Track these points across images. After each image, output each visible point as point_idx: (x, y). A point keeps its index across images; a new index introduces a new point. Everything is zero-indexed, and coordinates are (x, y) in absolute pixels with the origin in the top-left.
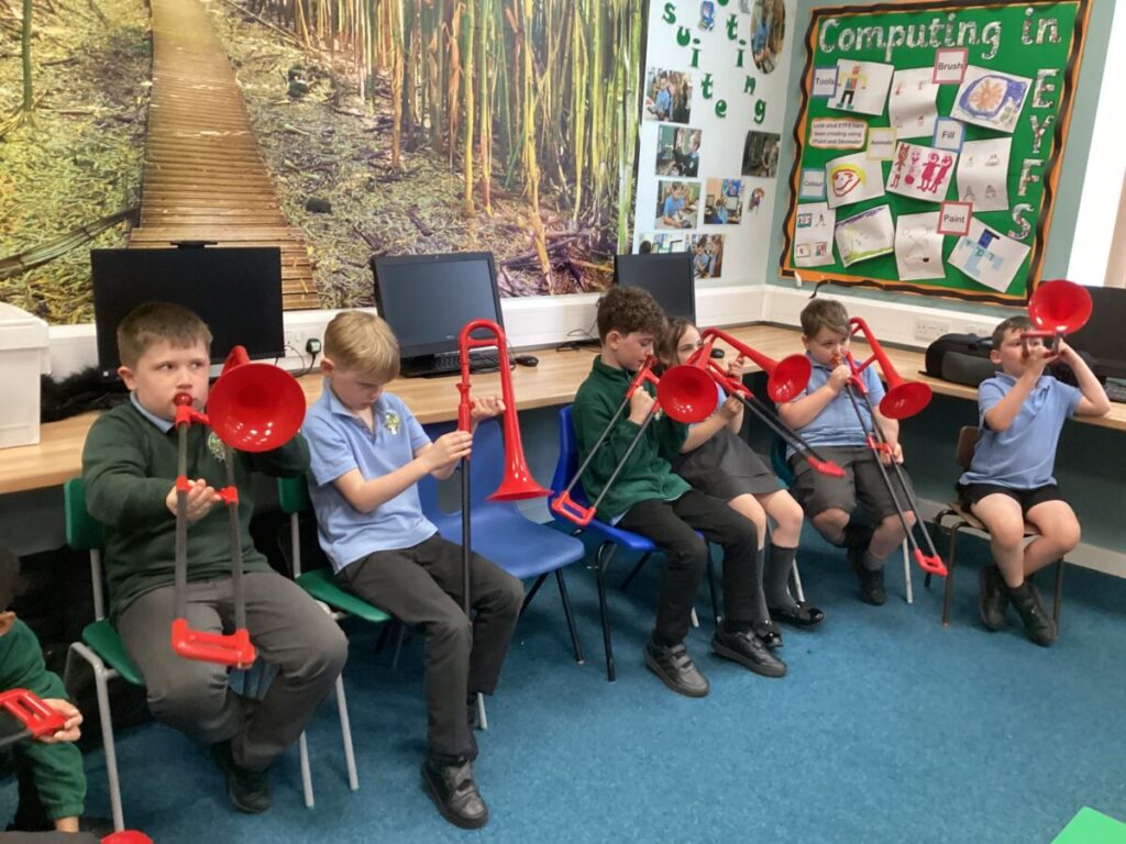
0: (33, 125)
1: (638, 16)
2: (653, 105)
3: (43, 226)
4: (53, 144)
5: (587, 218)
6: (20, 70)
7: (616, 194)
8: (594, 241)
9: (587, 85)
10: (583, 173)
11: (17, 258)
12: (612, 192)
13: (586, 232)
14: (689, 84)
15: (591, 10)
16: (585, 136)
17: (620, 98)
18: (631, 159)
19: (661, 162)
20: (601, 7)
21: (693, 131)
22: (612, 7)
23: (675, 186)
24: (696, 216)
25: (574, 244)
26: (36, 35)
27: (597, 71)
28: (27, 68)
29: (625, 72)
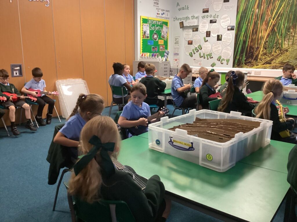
0: (293, 46)
3: (292, 58)
4: (295, 49)
6: (292, 41)
11: (288, 62)
26: (295, 36)
28: (293, 40)
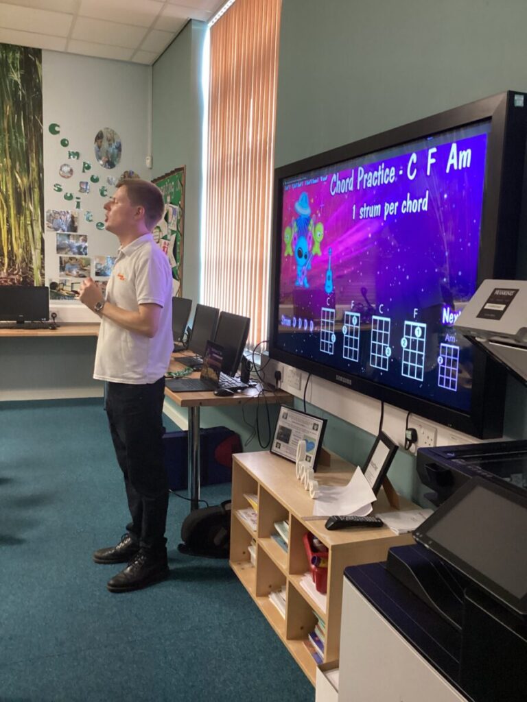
1: (37, 190)
2: (51, 225)
5: (13, 271)
7: (31, 261)
8: (19, 281)
9: (7, 218)
10: (8, 252)
12: (28, 260)
13: (12, 277)
14: (75, 216)
15: (7, 189)
16: (8, 238)
17: (29, 223)
18: (39, 246)
19: (60, 249)
20: (13, 188)
21: (81, 236)
22: (20, 187)
23: (71, 259)
24: (89, 272)
25: (6, 281)
27: (13, 212)
29: (31, 212)
